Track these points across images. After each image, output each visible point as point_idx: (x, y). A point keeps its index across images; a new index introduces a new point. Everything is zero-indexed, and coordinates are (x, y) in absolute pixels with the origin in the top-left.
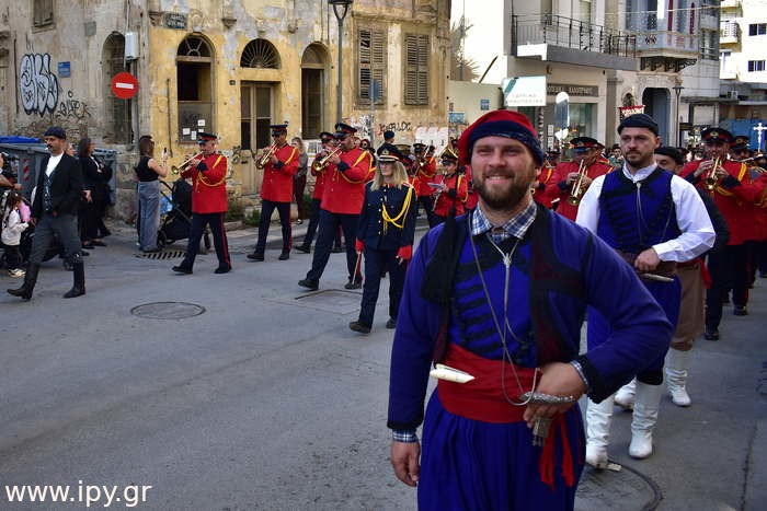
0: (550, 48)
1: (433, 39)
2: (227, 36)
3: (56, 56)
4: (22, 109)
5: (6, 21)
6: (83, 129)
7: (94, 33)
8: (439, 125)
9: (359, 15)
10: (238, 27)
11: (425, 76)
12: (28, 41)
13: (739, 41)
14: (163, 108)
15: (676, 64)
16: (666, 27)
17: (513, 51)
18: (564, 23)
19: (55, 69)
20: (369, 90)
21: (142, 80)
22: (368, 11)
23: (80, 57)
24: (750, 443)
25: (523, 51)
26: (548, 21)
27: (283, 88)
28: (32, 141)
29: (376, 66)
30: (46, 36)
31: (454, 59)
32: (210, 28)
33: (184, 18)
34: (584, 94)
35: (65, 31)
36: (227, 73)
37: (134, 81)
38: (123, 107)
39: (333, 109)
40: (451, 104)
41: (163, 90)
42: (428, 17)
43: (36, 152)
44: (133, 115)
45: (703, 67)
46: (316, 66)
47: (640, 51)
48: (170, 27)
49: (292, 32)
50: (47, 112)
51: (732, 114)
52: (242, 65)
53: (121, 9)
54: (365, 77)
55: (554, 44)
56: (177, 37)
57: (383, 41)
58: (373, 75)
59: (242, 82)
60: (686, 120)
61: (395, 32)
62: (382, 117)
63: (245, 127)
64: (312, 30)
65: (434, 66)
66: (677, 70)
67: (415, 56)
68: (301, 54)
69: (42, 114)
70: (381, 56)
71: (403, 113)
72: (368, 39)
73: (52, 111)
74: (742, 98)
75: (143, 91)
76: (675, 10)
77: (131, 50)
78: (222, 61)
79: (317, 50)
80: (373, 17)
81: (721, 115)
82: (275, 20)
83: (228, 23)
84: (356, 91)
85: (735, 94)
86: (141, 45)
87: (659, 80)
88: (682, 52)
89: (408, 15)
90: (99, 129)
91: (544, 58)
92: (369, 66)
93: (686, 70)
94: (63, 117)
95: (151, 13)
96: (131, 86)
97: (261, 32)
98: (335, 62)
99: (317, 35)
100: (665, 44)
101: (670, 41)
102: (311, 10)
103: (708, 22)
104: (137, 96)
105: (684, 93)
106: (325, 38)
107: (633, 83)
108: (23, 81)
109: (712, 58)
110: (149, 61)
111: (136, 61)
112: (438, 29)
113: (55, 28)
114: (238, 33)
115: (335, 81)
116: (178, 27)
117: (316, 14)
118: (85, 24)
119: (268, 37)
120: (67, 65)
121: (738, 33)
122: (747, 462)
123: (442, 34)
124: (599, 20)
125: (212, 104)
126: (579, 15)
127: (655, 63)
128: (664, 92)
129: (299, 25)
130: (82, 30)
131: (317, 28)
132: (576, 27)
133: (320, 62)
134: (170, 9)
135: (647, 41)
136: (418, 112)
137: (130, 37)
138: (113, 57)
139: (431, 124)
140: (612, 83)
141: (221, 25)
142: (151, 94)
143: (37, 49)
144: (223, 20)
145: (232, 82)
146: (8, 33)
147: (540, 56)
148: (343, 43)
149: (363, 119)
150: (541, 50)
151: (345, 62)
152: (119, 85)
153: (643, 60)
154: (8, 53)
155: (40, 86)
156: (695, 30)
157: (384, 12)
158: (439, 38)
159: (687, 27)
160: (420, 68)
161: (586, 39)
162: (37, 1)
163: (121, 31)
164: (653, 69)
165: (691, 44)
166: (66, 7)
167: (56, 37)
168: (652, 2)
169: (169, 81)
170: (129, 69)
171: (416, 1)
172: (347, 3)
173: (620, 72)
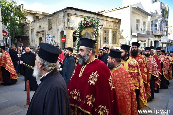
0: (138, 34)
1: (117, 32)
3: (52, 35)
5: (44, 28)
7: (58, 31)
8: (118, 47)
9: (104, 28)
11: (116, 38)
12: (47, 32)
13: (171, 33)
14: (70, 44)
15: (160, 36)
16: (158, 30)
17: (131, 34)
18: (140, 29)
19: (52, 37)
20: (106, 40)
21: (67, 39)
22: (106, 27)
23: (56, 35)
24: (168, 102)
25: (133, 34)
26: (138, 29)
29: (107, 37)
30: (50, 31)
31: (121, 36)
33: (74, 28)
34: (144, 42)
35: (54, 30)
37: (65, 39)
38: (63, 43)
39: (100, 44)
40: (120, 43)
41: (70, 41)
42: (116, 28)
44: (65, 45)
45: (165, 37)
47: (154, 34)
48: (72, 30)
51: (170, 45)
53: (63, 26)
54: (105, 38)
55: (138, 33)
58: (107, 38)
60: (162, 46)
61: (110, 31)
62: (108, 45)
65: (117, 37)
66: (160, 37)
67: (114, 35)
70: (108, 35)
71: (112, 45)
72: (106, 32)
74: (171, 42)
75: (67, 41)
76: (160, 27)
77: (65, 34)
80: (106, 28)
81: (168, 45)
84: (104, 41)
85: (170, 42)
86: (66, 33)
87: (157, 39)
88: (161, 34)
89: (113, 28)
91: (137, 35)
93: (162, 38)
95: (68, 27)
96: (65, 40)
98: (100, 36)
100: (158, 33)
101: (159, 32)
103: (166, 29)
105: (161, 41)
107: (152, 40)
108: (47, 39)
109: (166, 35)
110: (68, 36)
111: (65, 35)
112: (118, 30)
115: (100, 39)
116: (73, 30)
120: (54, 36)
121: (171, 31)
122: (167, 105)
123: (119, 31)
124: (146, 29)
126: (143, 28)
127: (156, 36)
128: (158, 41)
130: (57, 30)
132: (142, 30)
134: (72, 27)
135: (155, 32)
136: (114, 44)
137: (65, 31)
138: (62, 35)
140: (149, 40)
143: (49, 33)
146: (44, 31)
148: (101, 33)
149: (105, 46)
150: (136, 34)
151: (102, 36)
152: (63, 40)
153: (154, 36)
154: (44, 34)
155: (50, 40)
156: (163, 31)
157: (109, 27)
158: (118, 32)
159: (162, 30)
160: (115, 37)
161: (144, 32)
162: (49, 25)
163: (63, 30)
164: (156, 37)
165: (163, 33)
166: (54, 26)
167: (52, 31)
168: (156, 26)
169: (71, 39)
170: (64, 37)
171: (115, 25)
172: (102, 26)
173: (150, 38)
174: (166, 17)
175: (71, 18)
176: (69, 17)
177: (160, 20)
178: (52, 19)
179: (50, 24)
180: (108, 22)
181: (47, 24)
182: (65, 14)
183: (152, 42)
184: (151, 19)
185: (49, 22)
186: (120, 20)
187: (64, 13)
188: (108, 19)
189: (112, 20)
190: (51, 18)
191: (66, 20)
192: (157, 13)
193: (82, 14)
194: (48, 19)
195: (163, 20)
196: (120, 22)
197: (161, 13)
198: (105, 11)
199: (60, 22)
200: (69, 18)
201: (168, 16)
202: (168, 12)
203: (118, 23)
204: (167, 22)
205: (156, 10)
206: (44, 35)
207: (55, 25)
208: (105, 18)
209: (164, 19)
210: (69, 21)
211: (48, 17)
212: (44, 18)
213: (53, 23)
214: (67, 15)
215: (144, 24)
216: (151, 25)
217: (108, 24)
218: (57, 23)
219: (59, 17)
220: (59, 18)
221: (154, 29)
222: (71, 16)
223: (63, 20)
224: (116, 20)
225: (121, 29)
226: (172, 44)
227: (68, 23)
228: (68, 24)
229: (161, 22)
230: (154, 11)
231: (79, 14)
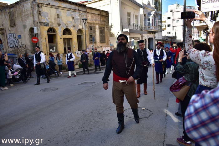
0: (130, 30)
1: (105, 28)
2: (59, 28)
3: (17, 33)
4: (9, 47)
5: (3, 25)
6: (26, 51)
7: (26, 28)
8: (108, 46)
9: (89, 23)
10: (61, 26)
11: (104, 36)
12: (9, 30)
13: (166, 28)
14: (45, 45)
15: (154, 33)
16: (152, 25)
17: (122, 31)
18: (132, 24)
19: (17, 37)
20: (92, 39)
21: (39, 39)
22: (91, 22)
23: (23, 34)
24: (168, 102)
25: (124, 30)
26: (129, 24)
27: (73, 39)
28: (13, 55)
29: (94, 34)
30: (14, 29)
31: (110, 33)
32: (55, 26)
33: (48, 24)
34: (137, 39)
35: (19, 27)
36: (60, 37)
37: (37, 38)
38: (35, 45)
39: (85, 44)
40: (110, 42)
41: (44, 41)
42: (104, 23)
43: (14, 57)
45: (159, 33)
46: (80, 34)
47: (147, 30)
48: (45, 26)
49: (74, 27)
50: (16, 47)
51: (165, 43)
52: (63, 34)
53: (33, 21)
54: (91, 36)
55: (130, 28)
56: (47, 28)
57: (95, 29)
58: (93, 36)
59: (63, 38)
61: (97, 26)
62: (95, 45)
63: (65, 49)
64: (79, 26)
65: (106, 34)
67: (102, 32)
68: (77, 31)
69: (15, 48)
70: (94, 32)
71: (100, 44)
72: (91, 28)
73: (17, 47)
75: (40, 41)
76: (154, 21)
77: (36, 31)
78: (58, 34)
79: (80, 31)
82: (70, 24)
83: (59, 25)
84: (89, 40)
85: (165, 38)
86: (38, 30)
87: (151, 36)
89: (100, 23)
90: (30, 51)
92: (92, 34)
93: (156, 34)
94: (20, 48)
95: (40, 23)
96: (36, 40)
97: (67, 27)
98: (84, 33)
99: (80, 27)
100: (152, 29)
102: (78, 21)
103: (160, 24)
104: (38, 42)
105: (156, 38)
106: (82, 28)
107: (146, 37)
108: (9, 40)
109: (161, 31)
110: (40, 34)
111: (37, 34)
112: (106, 26)
113: (16, 27)
114: (62, 27)
115: (85, 38)
116: (47, 26)
117: (79, 23)
118: (24, 26)
119: (69, 28)
120: (20, 36)
121: (165, 26)
124: (139, 24)
125: (57, 44)
126: (135, 22)
127: (150, 32)
128: (152, 38)
129: (76, 25)
130: (23, 27)
131: (80, 26)
132: (135, 25)
133: (81, 33)
134: (45, 22)
135: (149, 28)
136: (103, 44)
137: (35, 28)
138: (31, 33)
139: (106, 47)
140: (142, 37)
141: (57, 25)
142: (42, 42)
143: (12, 32)
144: (58, 24)
145: (61, 38)
146: (4, 28)
147: (128, 32)
148: (86, 29)
149: (91, 46)
150: (128, 30)
151: (87, 33)
152: (34, 40)
153: (148, 32)
154: (4, 33)
155: (14, 41)
156: (158, 26)
157: (95, 22)
158: (107, 28)
159: (156, 25)
160: (103, 34)
161: (137, 28)
162: (11, 20)
163: (33, 27)
164: (150, 34)
165: (157, 29)
166: (18, 22)
167: (16, 29)
168: (149, 20)
169: (46, 38)
170: (36, 36)
171: (102, 19)
172: (86, 20)
173: (144, 34)
174: (159, 9)
175: (43, 10)
176: (39, 8)
177: (153, 13)
178: (15, 12)
179: (12, 18)
180: (93, 15)
181: (7, 19)
182: (33, 4)
183: (146, 39)
184: (143, 12)
185: (10, 16)
186: (107, 13)
187: (31, 2)
188: (93, 12)
189: (98, 13)
190: (12, 9)
191: (35, 12)
192: (149, 4)
193: (58, 4)
194: (8, 11)
195: (156, 14)
196: (107, 16)
197: (154, 5)
198: (88, 1)
199: (27, 15)
200: (40, 10)
201: (161, 9)
202: (161, 3)
203: (106, 16)
204: (161, 15)
205: (149, 1)
206: (4, 35)
207: (20, 20)
208: (88, 11)
209: (157, 12)
210: (40, 13)
211: (8, 9)
212: (1, 10)
213: (16, 17)
214: (37, 6)
215: (136, 18)
216: (144, 19)
217: (93, 18)
218: (23, 17)
219: (26, 8)
220: (25, 10)
221: (147, 24)
222: (43, 7)
223: (31, 12)
224: (103, 13)
225: (110, 24)
226: (167, 41)
227: (38, 16)
228: (39, 18)
229: (154, 16)
230: (146, 3)
231: (54, 5)
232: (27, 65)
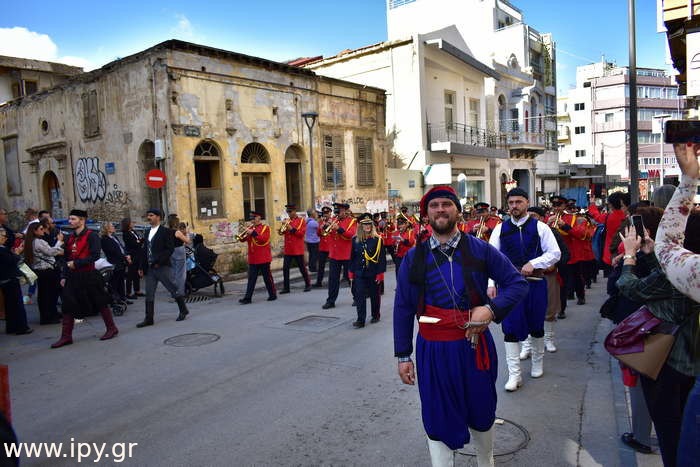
0: (452, 145)
1: (375, 140)
2: (230, 141)
3: (103, 159)
4: (79, 199)
5: (63, 133)
6: (126, 212)
7: (131, 141)
8: (382, 198)
9: (323, 124)
10: (238, 135)
11: (370, 166)
12: (81, 149)
13: (570, 138)
14: (186, 193)
16: (524, 130)
17: (429, 148)
18: (461, 128)
19: (102, 168)
20: (333, 176)
21: (169, 174)
22: (330, 122)
23: (122, 159)
25: (435, 147)
26: (451, 127)
27: (273, 177)
29: (338, 160)
30: (95, 144)
31: (390, 154)
32: (218, 135)
33: (198, 129)
34: (475, 175)
35: (110, 139)
36: (232, 169)
37: (162, 174)
38: (156, 194)
39: (309, 190)
40: (390, 184)
41: (184, 181)
42: (371, 125)
44: (163, 199)
45: (549, 155)
46: (295, 161)
47: (509, 146)
48: (188, 135)
49: (277, 137)
50: (98, 201)
52: (243, 161)
53: (151, 123)
54: (330, 167)
55: (455, 142)
56: (193, 143)
57: (341, 143)
58: (335, 166)
59: (243, 173)
60: (539, 189)
61: (349, 136)
62: (342, 194)
63: (247, 205)
64: (291, 135)
65: (376, 159)
67: (363, 152)
68: (284, 152)
70: (340, 153)
71: (357, 191)
72: (330, 141)
73: (102, 200)
74: (573, 174)
75: (170, 182)
76: (529, 118)
77: (159, 153)
78: (228, 159)
79: (295, 150)
80: (332, 126)
81: (560, 186)
82: (264, 129)
83: (231, 131)
84: (324, 178)
85: (568, 172)
86: (166, 148)
87: (522, 164)
88: (536, 146)
89: (357, 124)
90: (138, 211)
91: (449, 151)
92: (332, 160)
93: (538, 157)
94: (111, 204)
95: (173, 126)
96: (160, 179)
97: (254, 138)
98: (308, 157)
99: (295, 139)
100: (524, 141)
102: (290, 122)
103: (550, 125)
104: (165, 186)
105: (537, 172)
106: (301, 140)
107: (507, 165)
108: (78, 178)
109: (554, 149)
110: (173, 161)
111: (163, 160)
112: (378, 133)
113: (101, 138)
114: (238, 138)
115: (309, 171)
116: (193, 135)
117: (294, 125)
118: (124, 135)
119: (260, 141)
120: (111, 165)
121: (568, 133)
124: (483, 125)
125: (221, 190)
126: (470, 122)
127: (519, 153)
129: (282, 133)
130: (122, 140)
131: (295, 134)
132: (468, 129)
133: (298, 158)
134: (188, 123)
136: (367, 190)
137: (159, 144)
138: (146, 158)
139: (376, 199)
140: (493, 167)
141: (226, 133)
142: (176, 184)
143: (89, 154)
145: (236, 174)
146: (65, 143)
147: (446, 151)
148: (313, 145)
149: (330, 196)
150: (446, 147)
151: (315, 157)
152: (152, 179)
153: (511, 151)
154: (65, 157)
155: (92, 181)
156: (543, 132)
157: (341, 122)
158: (379, 139)
159: (537, 129)
160: (368, 161)
161: (475, 139)
162: (87, 119)
163: (151, 139)
164: (518, 157)
165: (540, 141)
166: (109, 124)
167: (102, 145)
168: (515, 114)
169: (188, 174)
170: (158, 166)
171: (363, 114)
172: (314, 116)
173: (497, 159)
174: (547, 80)
175: (185, 87)
176: (173, 83)
177: (526, 90)
178: (101, 93)
179: (93, 112)
180: (336, 101)
181: (78, 115)
182: (155, 71)
183: (504, 175)
184: (496, 88)
185: (87, 106)
186: (381, 94)
187: (150, 64)
188: (337, 91)
189: (351, 93)
190: (92, 87)
191: (161, 94)
192: (515, 64)
193: (231, 68)
194: (80, 90)
195: (537, 93)
196: (382, 102)
197: (531, 68)
198: (321, 57)
199: (136, 103)
200: (176, 86)
201: (554, 78)
202: (553, 61)
203: (377, 104)
204: (553, 97)
205: (513, 55)
206: (66, 164)
207: (115, 117)
208: (323, 88)
209: (541, 88)
210: (173, 97)
211: (82, 84)
212: (62, 89)
213: (103, 110)
214: (166, 75)
215: (471, 109)
216: (497, 112)
217: (335, 111)
218: (124, 110)
219: (132, 84)
220: (129, 90)
221: (508, 127)
222: (184, 79)
223: (149, 94)
224: (368, 94)
225: (389, 129)
227: (169, 106)
228: (170, 111)
229: (533, 100)
230: (504, 60)
231: (218, 71)
232: (129, 257)
